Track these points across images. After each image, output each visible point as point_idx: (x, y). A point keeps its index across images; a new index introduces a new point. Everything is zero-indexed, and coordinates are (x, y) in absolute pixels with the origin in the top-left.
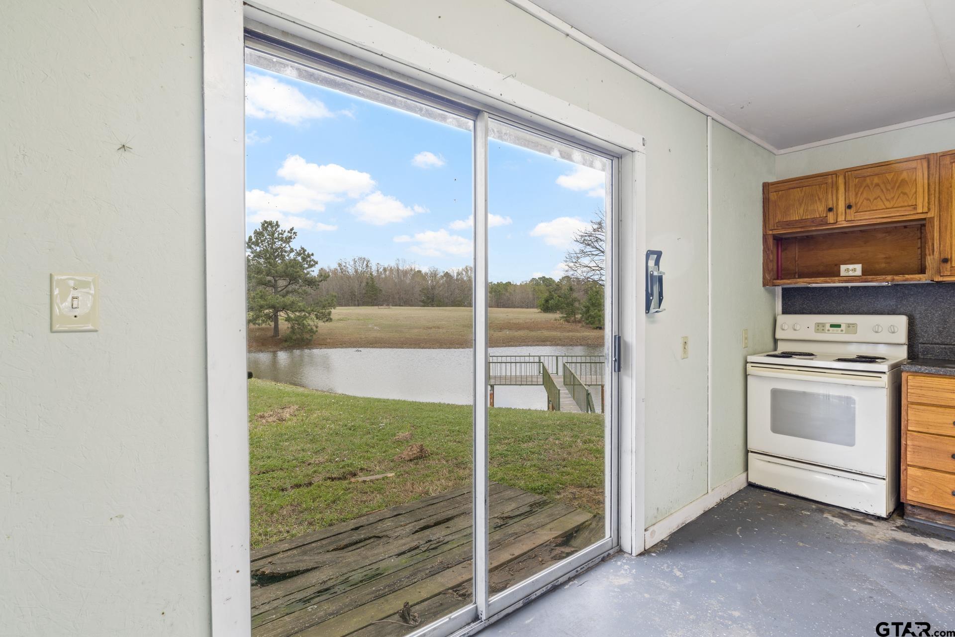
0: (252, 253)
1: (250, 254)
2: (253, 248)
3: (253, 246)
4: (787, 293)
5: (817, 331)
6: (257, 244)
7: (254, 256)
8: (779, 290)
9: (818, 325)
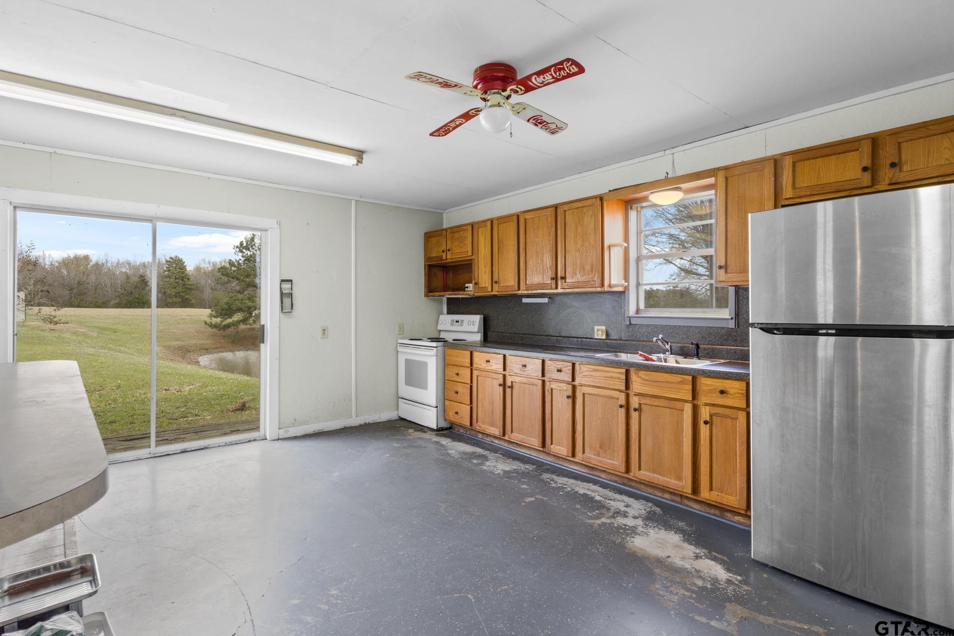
0: (243, 256)
1: (242, 258)
2: (244, 252)
3: (244, 250)
4: (450, 301)
5: (452, 324)
6: (247, 248)
7: (245, 260)
8: (445, 300)
9: (453, 321)
